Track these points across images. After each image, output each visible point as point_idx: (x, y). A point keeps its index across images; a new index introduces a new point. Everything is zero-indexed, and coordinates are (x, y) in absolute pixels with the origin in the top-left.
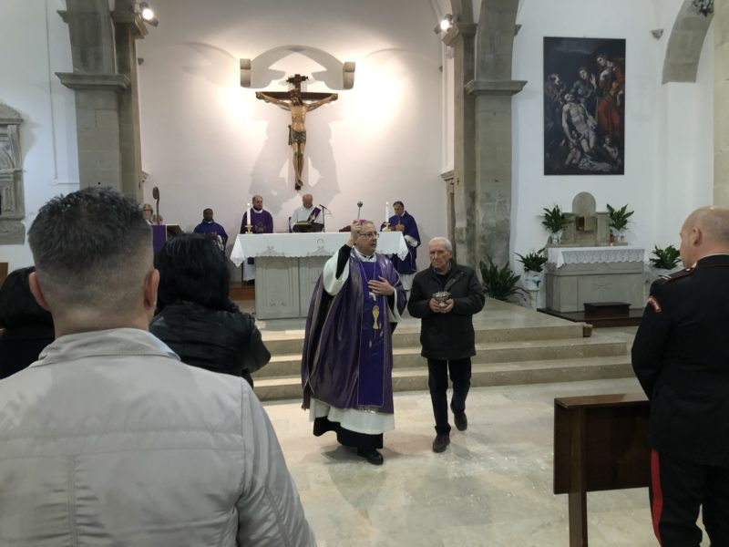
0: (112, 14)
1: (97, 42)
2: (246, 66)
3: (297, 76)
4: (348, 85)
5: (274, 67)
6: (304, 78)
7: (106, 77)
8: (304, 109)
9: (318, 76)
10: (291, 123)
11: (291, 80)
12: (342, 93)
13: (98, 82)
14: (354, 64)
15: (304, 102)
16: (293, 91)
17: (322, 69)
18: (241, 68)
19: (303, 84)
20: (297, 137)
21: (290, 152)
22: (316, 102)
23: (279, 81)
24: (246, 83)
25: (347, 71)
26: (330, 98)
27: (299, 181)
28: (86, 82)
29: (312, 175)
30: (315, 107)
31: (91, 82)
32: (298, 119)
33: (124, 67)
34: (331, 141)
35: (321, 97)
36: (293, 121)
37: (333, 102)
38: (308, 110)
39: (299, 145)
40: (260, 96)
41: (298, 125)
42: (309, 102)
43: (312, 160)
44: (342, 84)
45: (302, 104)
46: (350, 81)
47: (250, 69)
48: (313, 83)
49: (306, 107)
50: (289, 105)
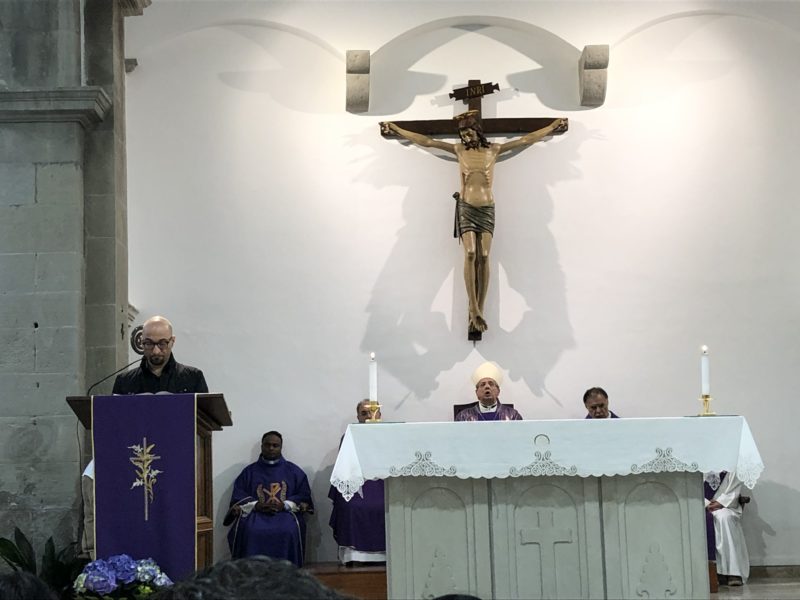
2: (359, 68)
3: (474, 84)
4: (592, 98)
5: (420, 67)
6: (490, 88)
8: (489, 154)
9: (521, 82)
10: (459, 189)
11: (458, 94)
12: (576, 117)
15: (489, 140)
16: (465, 117)
17: (530, 65)
18: (349, 71)
19: (486, 101)
20: (474, 220)
21: (457, 253)
22: (518, 138)
23: (432, 97)
24: (357, 104)
25: (588, 66)
26: (549, 129)
27: (480, 320)
29: (507, 305)
30: (517, 149)
31: (31, 107)
32: (477, 178)
33: (100, 71)
34: (552, 227)
35: (527, 127)
36: (465, 184)
37: (556, 138)
38: (499, 159)
39: (478, 236)
41: (477, 190)
42: (500, 141)
44: (579, 100)
45: (486, 145)
46: (596, 87)
47: (368, 72)
48: (511, 98)
49: (494, 150)
50: (456, 148)
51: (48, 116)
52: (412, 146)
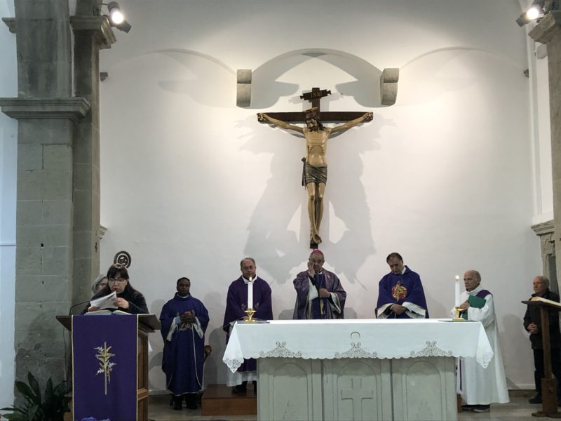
0: (72, 20)
1: (51, 58)
2: (245, 80)
3: (316, 90)
4: (388, 100)
5: (283, 79)
6: (325, 93)
7: (59, 102)
9: (344, 89)
10: (305, 155)
11: (306, 96)
12: (378, 111)
13: (48, 109)
14: (397, 71)
16: (309, 111)
17: (351, 79)
18: (239, 82)
19: (323, 100)
20: (315, 175)
21: (303, 195)
22: (342, 124)
23: (290, 97)
24: (244, 102)
25: (386, 81)
26: (362, 119)
27: (317, 237)
28: (34, 109)
29: (335, 228)
30: (340, 131)
31: (40, 109)
32: (315, 149)
33: (84, 87)
34: (362, 179)
35: (348, 117)
36: (309, 153)
37: (366, 125)
39: (317, 185)
40: (263, 119)
42: (331, 125)
43: (335, 207)
44: (380, 100)
45: (322, 128)
46: (391, 94)
47: (250, 83)
48: (338, 99)
49: (328, 132)
50: (304, 130)
51: (51, 115)
52: (277, 128)
